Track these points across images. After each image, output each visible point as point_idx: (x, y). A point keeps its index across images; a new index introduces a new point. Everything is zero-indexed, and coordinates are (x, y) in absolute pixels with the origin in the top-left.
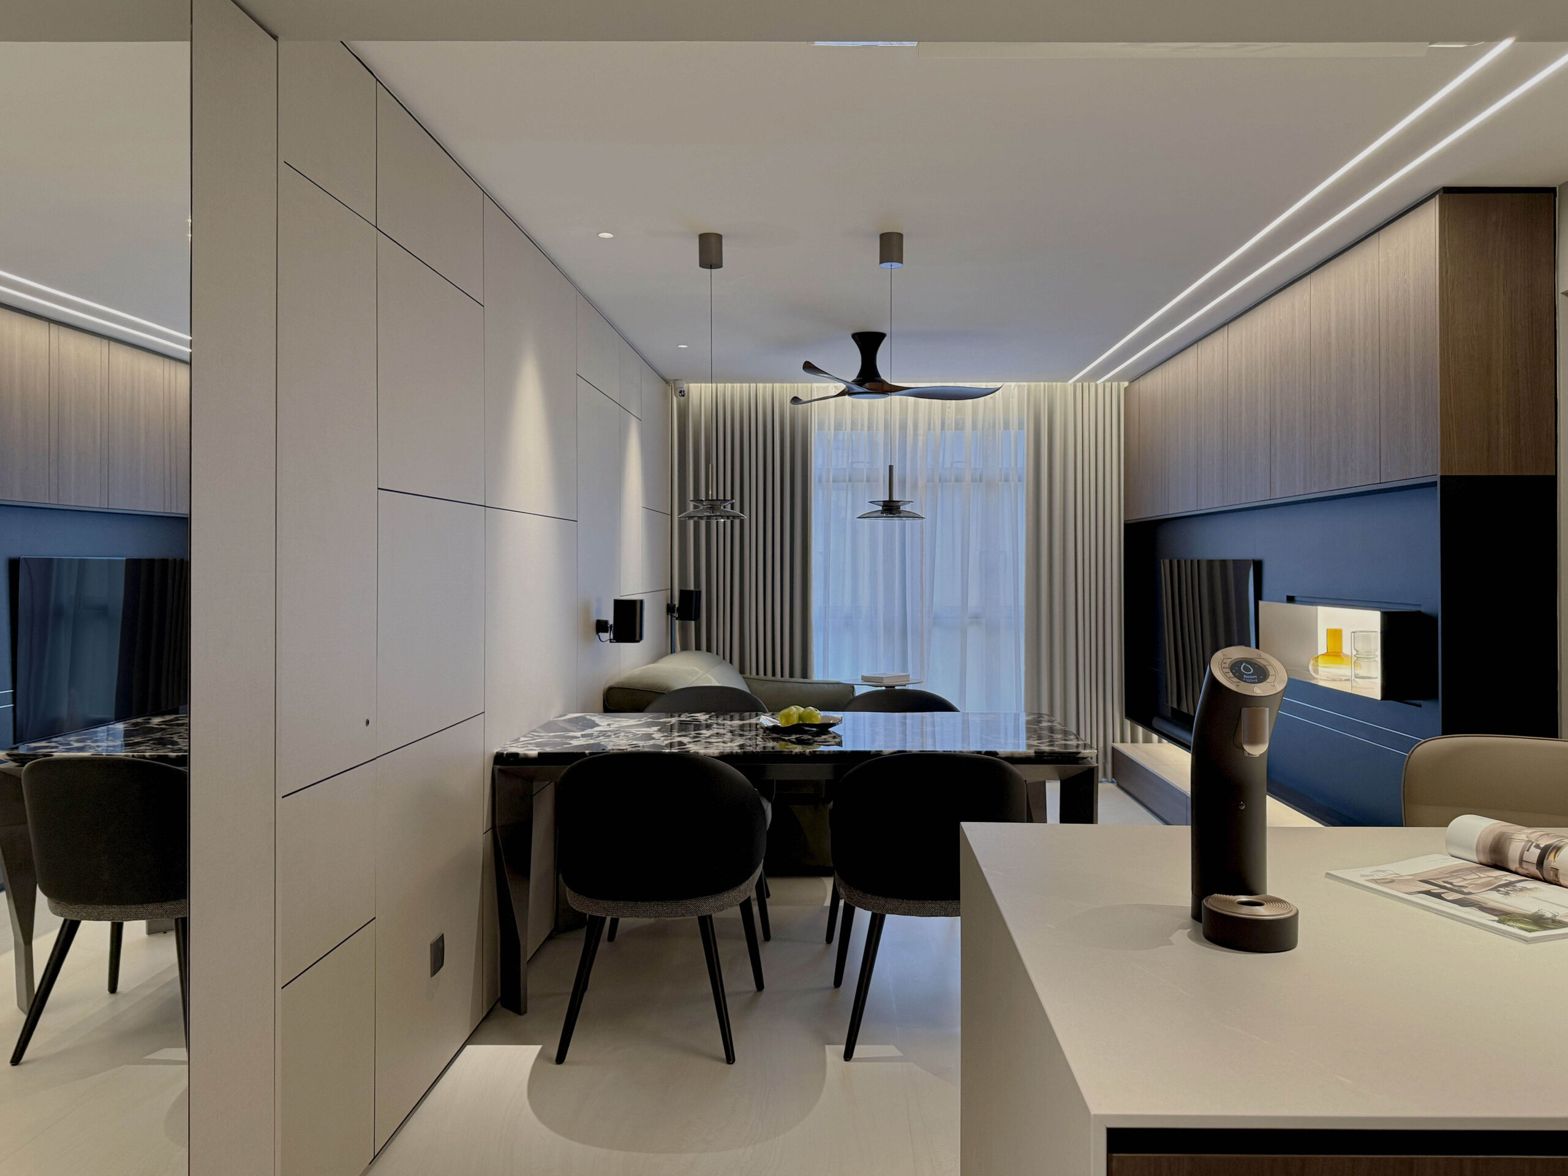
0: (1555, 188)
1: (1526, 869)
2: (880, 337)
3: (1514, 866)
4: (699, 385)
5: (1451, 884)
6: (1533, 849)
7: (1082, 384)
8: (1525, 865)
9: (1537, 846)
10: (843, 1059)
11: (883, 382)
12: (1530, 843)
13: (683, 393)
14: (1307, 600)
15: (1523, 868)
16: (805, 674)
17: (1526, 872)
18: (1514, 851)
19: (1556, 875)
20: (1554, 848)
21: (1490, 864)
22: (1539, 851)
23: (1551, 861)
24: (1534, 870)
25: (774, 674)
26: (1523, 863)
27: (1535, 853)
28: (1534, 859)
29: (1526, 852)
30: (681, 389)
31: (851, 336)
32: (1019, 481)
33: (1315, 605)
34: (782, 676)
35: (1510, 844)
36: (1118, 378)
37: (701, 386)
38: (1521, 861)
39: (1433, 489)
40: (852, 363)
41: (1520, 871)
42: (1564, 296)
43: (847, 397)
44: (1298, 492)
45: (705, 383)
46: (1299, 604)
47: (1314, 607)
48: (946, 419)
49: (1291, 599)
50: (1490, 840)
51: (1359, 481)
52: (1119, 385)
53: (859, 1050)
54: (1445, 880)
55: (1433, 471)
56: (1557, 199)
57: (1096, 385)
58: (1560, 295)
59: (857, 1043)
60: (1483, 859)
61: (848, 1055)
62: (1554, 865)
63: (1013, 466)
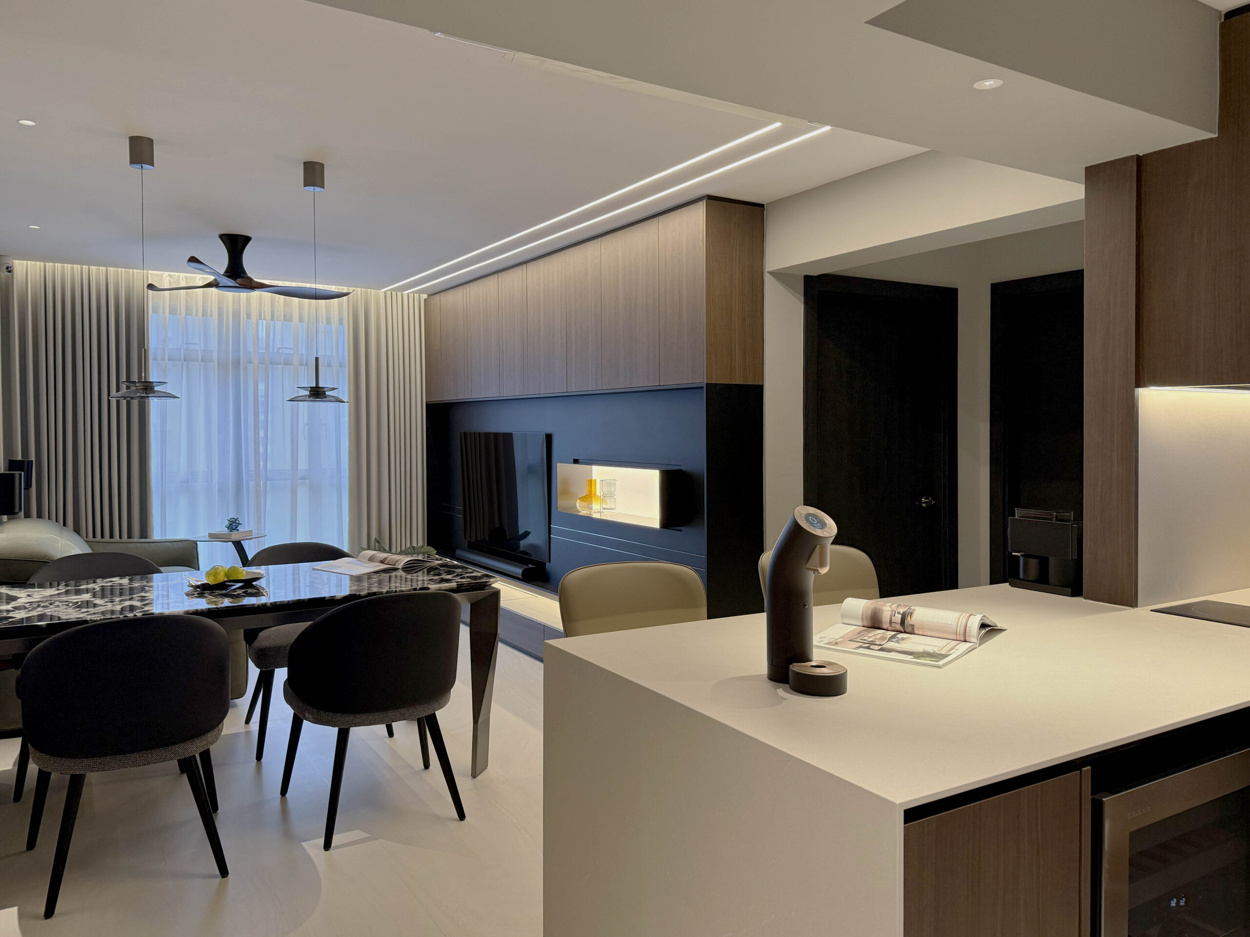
0: (764, 205)
1: (894, 627)
2: (247, 239)
3: (885, 627)
4: (25, 262)
5: (865, 640)
6: (896, 615)
7: (391, 293)
8: (893, 625)
9: (899, 613)
10: (324, 850)
11: (250, 279)
12: (894, 612)
13: (9, 269)
14: (586, 461)
15: (892, 627)
16: (144, 532)
17: (893, 629)
18: (886, 615)
19: (913, 629)
20: (909, 613)
21: (870, 626)
22: (900, 616)
23: (909, 621)
24: (899, 627)
25: (111, 536)
26: (893, 623)
27: (898, 617)
28: (899, 621)
29: (893, 617)
30: (8, 265)
31: (218, 236)
32: (340, 366)
33: (591, 465)
34: (120, 538)
35: (882, 613)
36: (420, 292)
37: (27, 264)
38: (891, 622)
39: (702, 389)
40: (221, 260)
41: (890, 628)
42: (768, 274)
43: (213, 290)
44: (590, 386)
45: (31, 261)
46: (581, 464)
47: (590, 466)
48: (276, 312)
49: (576, 461)
50: (869, 612)
51: (640, 383)
52: (419, 297)
53: (336, 839)
54: (861, 638)
55: (701, 379)
56: (765, 212)
57: (402, 295)
58: (766, 272)
59: (334, 833)
60: (866, 624)
61: (327, 845)
62: (911, 623)
63: (334, 354)
